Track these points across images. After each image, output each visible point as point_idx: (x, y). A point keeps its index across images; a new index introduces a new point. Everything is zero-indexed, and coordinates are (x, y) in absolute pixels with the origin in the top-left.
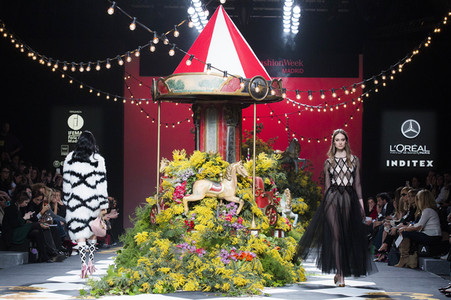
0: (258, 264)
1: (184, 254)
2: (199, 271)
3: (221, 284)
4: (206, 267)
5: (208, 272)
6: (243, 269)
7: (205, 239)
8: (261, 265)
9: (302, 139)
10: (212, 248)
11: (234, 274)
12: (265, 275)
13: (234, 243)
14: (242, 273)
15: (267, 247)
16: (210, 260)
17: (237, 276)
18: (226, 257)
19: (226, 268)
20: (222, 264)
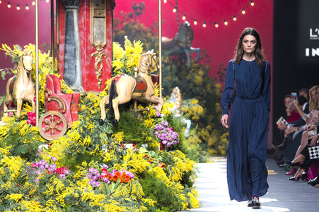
0: (137, 187)
1: (40, 174)
2: (60, 197)
4: (69, 191)
5: (72, 198)
6: (117, 193)
7: (69, 156)
8: (140, 188)
9: (195, 23)
10: (78, 167)
11: (105, 200)
12: (146, 200)
13: (106, 159)
14: (116, 199)
15: (148, 164)
16: (74, 183)
17: (109, 203)
18: (95, 178)
19: (96, 193)
20: (90, 188)
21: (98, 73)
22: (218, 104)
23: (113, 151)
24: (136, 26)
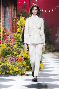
2: (0, 66)
3: (9, 71)
4: (3, 64)
5: (4, 66)
6: (18, 65)
7: (3, 53)
8: (25, 63)
9: (43, 10)
10: (6, 56)
11: (14, 67)
12: (27, 67)
13: (14, 54)
14: (18, 66)
15: (27, 55)
16: (5, 61)
17: (15, 68)
18: (11, 60)
19: (11, 64)
20: (10, 63)
21: (14, 27)
22: (50, 36)
23: (17, 51)
24: (24, 11)
